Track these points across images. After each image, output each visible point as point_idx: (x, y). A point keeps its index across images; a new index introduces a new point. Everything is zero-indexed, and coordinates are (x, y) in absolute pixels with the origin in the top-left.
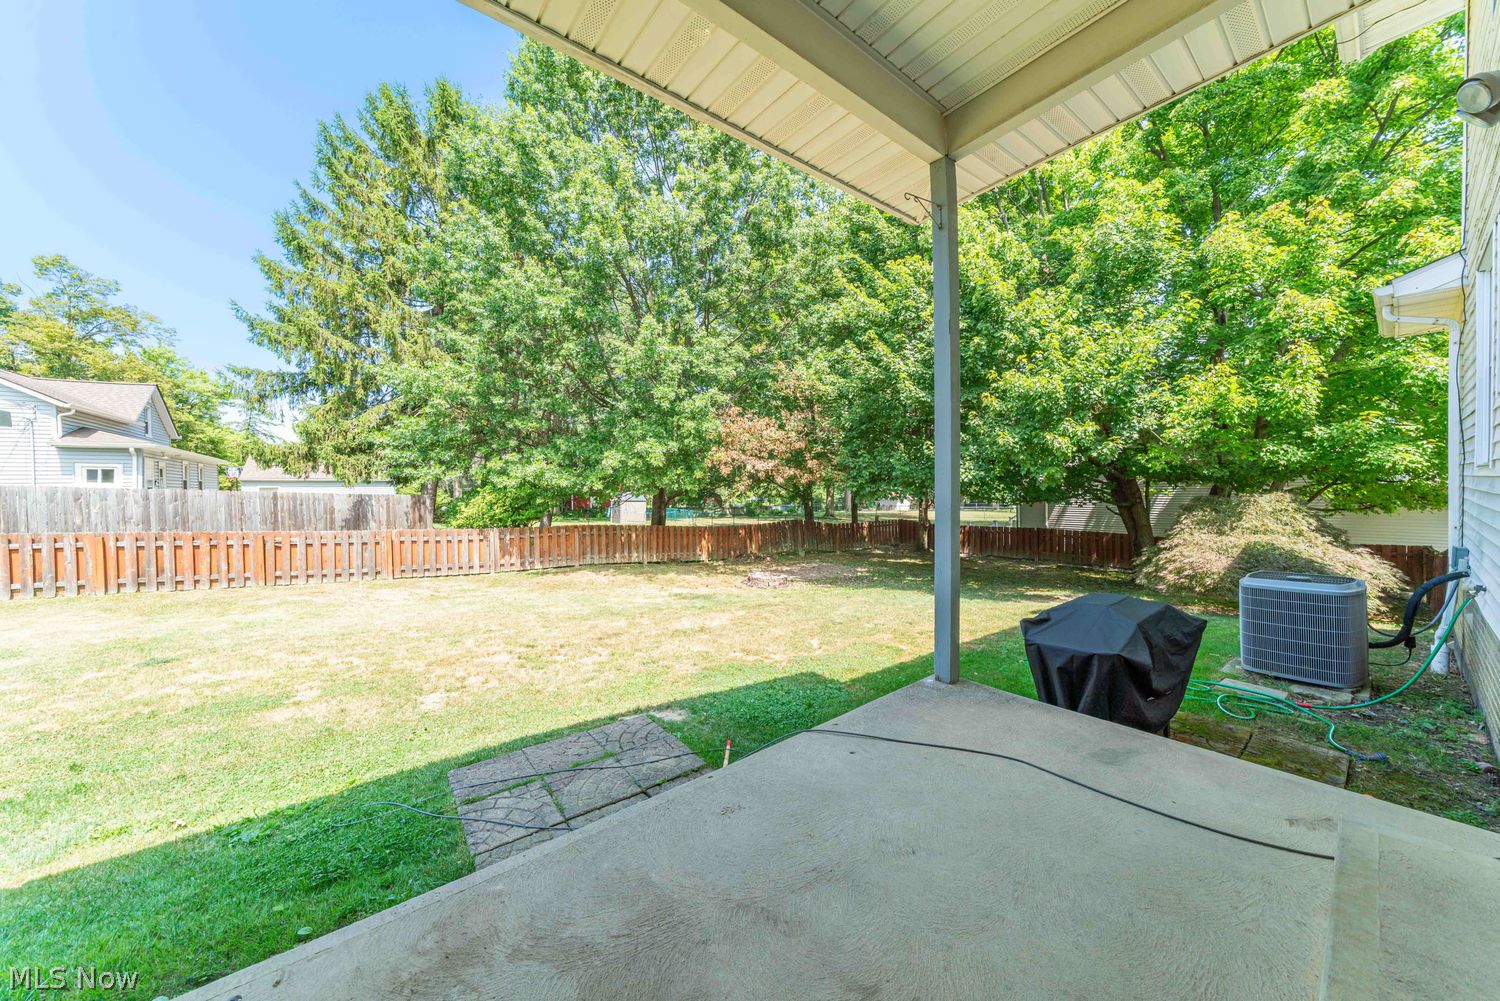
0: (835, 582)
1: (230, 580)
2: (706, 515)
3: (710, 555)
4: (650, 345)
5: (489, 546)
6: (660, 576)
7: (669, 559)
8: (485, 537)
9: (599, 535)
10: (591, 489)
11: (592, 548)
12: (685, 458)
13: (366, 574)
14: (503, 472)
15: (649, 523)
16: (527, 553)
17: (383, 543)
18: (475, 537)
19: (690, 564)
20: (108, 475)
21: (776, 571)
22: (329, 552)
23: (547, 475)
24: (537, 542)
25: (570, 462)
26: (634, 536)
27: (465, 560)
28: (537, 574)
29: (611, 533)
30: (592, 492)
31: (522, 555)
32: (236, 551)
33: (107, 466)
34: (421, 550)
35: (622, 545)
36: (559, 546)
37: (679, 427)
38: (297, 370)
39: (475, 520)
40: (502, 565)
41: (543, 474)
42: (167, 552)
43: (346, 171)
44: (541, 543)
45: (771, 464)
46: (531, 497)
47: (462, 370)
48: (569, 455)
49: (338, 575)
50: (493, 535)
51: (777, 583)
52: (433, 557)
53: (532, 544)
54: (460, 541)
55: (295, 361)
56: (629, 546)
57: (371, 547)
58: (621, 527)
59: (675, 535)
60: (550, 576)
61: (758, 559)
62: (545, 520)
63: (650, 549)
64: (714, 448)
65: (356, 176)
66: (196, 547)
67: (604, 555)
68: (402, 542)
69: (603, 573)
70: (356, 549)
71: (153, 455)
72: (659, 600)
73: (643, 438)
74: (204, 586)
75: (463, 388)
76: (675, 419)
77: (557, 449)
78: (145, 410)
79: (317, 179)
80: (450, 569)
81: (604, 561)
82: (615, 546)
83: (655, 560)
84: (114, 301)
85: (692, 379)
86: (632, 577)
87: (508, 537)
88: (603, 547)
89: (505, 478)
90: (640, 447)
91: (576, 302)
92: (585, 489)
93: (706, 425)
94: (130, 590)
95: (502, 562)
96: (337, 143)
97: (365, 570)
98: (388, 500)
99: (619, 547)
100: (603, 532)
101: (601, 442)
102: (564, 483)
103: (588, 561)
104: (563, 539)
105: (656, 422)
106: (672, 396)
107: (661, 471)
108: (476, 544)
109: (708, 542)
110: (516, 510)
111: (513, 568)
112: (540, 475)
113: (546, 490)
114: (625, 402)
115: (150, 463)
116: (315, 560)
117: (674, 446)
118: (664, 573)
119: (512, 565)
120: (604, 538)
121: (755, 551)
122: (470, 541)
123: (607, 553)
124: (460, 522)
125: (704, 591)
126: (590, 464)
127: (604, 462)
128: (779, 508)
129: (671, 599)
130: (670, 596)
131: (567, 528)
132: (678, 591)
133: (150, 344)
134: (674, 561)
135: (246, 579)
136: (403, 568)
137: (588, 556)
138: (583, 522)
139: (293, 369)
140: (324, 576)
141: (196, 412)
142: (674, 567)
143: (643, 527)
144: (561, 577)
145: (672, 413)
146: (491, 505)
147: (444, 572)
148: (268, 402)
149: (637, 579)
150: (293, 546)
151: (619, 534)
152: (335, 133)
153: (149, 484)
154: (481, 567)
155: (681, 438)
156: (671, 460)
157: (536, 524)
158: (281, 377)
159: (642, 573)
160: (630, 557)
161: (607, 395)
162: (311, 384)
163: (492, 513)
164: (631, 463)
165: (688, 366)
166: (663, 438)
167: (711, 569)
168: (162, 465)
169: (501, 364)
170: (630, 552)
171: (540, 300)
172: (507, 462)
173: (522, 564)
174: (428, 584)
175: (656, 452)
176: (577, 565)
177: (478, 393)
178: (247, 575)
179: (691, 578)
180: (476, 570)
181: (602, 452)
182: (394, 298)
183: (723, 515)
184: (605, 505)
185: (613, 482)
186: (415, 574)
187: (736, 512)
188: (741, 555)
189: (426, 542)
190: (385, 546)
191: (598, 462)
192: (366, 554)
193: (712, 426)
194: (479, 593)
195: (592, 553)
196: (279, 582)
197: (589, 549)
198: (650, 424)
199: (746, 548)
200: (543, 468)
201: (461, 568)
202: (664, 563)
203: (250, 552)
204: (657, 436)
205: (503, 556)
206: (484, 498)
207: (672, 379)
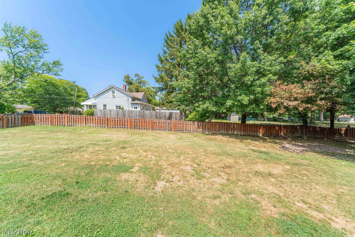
0: (333, 155)
1: (147, 129)
2: (258, 120)
3: (263, 135)
4: (244, 63)
5: (195, 126)
6: (245, 140)
7: (247, 134)
8: (194, 123)
9: (225, 125)
10: (222, 112)
11: (222, 129)
12: (256, 102)
13: (169, 130)
14: (198, 107)
15: (240, 122)
16: (204, 129)
17: (172, 123)
18: (192, 123)
19: (255, 137)
20: (136, 108)
21: (295, 144)
22: (163, 124)
23: (209, 107)
24: (207, 126)
25: (216, 104)
26: (235, 126)
27: (189, 129)
28: (206, 134)
29: (228, 125)
30: (223, 113)
31: (203, 129)
32: (148, 123)
33: (136, 106)
34: (180, 126)
35: (232, 128)
36: (213, 127)
37: (254, 91)
38: (162, 86)
39: (192, 119)
40: (198, 131)
41: (208, 107)
42: (138, 122)
43: (170, 42)
44: (208, 126)
45: (296, 103)
46: (206, 113)
47: (190, 81)
48: (216, 102)
49: (164, 130)
50: (196, 123)
51: (299, 151)
52: (182, 128)
53: (205, 126)
54: (188, 124)
55: (161, 85)
56: (234, 129)
57: (170, 124)
58: (231, 123)
59: (250, 127)
60: (210, 136)
61: (285, 138)
62: (210, 119)
63: (241, 130)
64: (268, 98)
65: (172, 43)
66: (142, 122)
67: (226, 131)
68: (176, 123)
69: (225, 137)
70: (167, 124)
71: (142, 104)
72: (245, 151)
73: (240, 95)
74: (143, 130)
75: (189, 86)
76: (253, 88)
77: (213, 100)
78: (143, 96)
79: (164, 45)
80: (186, 131)
81: (226, 133)
82: (229, 129)
83: (242, 134)
84: (143, 80)
85: (260, 73)
86: (235, 140)
87: (199, 124)
88: (226, 129)
89: (199, 108)
90: (239, 98)
91: (219, 55)
92: (221, 111)
93: (265, 89)
94: (133, 129)
95: (198, 130)
96: (169, 37)
97: (169, 129)
98: (176, 113)
99: (230, 129)
100: (226, 124)
101: (226, 98)
102: (214, 110)
103: (221, 132)
104: (214, 125)
105: (245, 90)
106: (252, 79)
107: (247, 106)
108: (192, 125)
109: (262, 130)
110: (202, 117)
111: (201, 132)
112: (207, 107)
113: (209, 112)
114: (234, 85)
115: (141, 106)
116: (160, 126)
117: (252, 97)
118: (247, 140)
119: (200, 131)
120: (226, 126)
121: (282, 134)
122: (191, 124)
123: (227, 131)
124: (189, 119)
125: (263, 149)
126: (222, 104)
127: (227, 104)
128: (287, 119)
129: (250, 151)
130: (250, 150)
131: (215, 122)
132: (253, 148)
133: (147, 86)
134: (249, 135)
135: (149, 129)
136: (176, 129)
137: (221, 131)
138: (220, 121)
139: (160, 86)
140: (162, 130)
141: (153, 97)
142: (250, 137)
143: (239, 124)
144: (213, 137)
145: (251, 85)
146: (196, 115)
147: (185, 131)
148: (157, 93)
149: (237, 140)
150: (157, 123)
151: (230, 125)
152: (169, 35)
153: (141, 110)
154: (193, 131)
155: (255, 94)
156: (251, 102)
157: (207, 121)
158: (159, 88)
159: (238, 138)
160: (234, 132)
161: (228, 84)
162: (163, 89)
163: (196, 117)
164: (236, 103)
165: (259, 68)
166: (248, 95)
167: (265, 140)
168: (144, 106)
169: (199, 79)
170: (234, 131)
171: (208, 56)
172: (199, 104)
173: (203, 131)
174: (181, 134)
175: (245, 99)
176: (218, 133)
177: (193, 87)
178: (149, 128)
179: (257, 143)
180: (192, 132)
181: (226, 101)
182: (178, 67)
183: (264, 120)
184: (227, 116)
185: (230, 109)
186: (179, 131)
187: (269, 120)
188: (276, 136)
189: (181, 124)
190: (173, 124)
191: (225, 103)
192: (169, 126)
193: (268, 89)
194: (191, 139)
195: (222, 130)
196: (154, 130)
197: (221, 129)
198: (242, 90)
199: (278, 133)
200: (208, 105)
201: (188, 131)
202: (246, 135)
203: (150, 123)
204: (245, 94)
205: (198, 129)
206: (194, 113)
207: (252, 74)
